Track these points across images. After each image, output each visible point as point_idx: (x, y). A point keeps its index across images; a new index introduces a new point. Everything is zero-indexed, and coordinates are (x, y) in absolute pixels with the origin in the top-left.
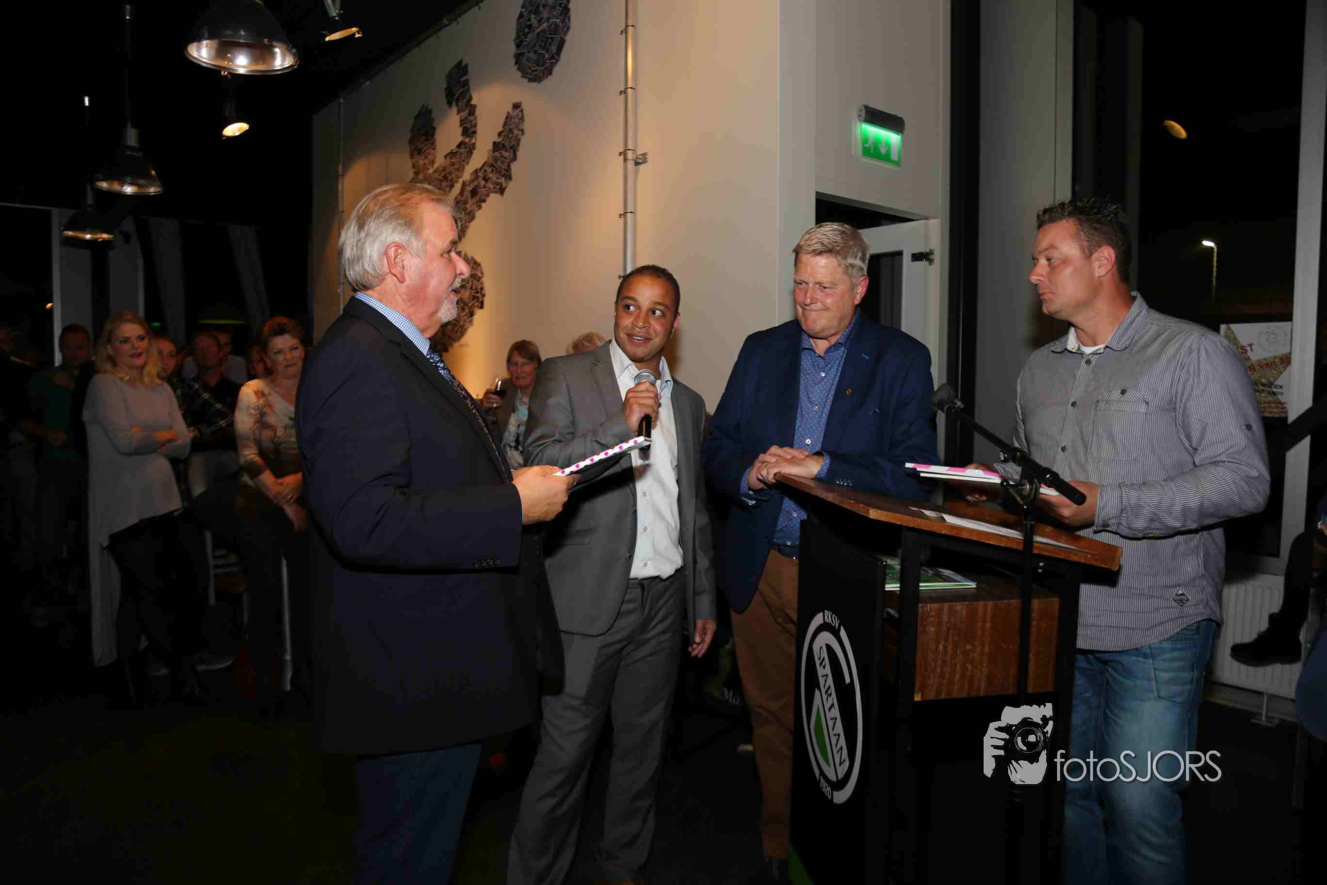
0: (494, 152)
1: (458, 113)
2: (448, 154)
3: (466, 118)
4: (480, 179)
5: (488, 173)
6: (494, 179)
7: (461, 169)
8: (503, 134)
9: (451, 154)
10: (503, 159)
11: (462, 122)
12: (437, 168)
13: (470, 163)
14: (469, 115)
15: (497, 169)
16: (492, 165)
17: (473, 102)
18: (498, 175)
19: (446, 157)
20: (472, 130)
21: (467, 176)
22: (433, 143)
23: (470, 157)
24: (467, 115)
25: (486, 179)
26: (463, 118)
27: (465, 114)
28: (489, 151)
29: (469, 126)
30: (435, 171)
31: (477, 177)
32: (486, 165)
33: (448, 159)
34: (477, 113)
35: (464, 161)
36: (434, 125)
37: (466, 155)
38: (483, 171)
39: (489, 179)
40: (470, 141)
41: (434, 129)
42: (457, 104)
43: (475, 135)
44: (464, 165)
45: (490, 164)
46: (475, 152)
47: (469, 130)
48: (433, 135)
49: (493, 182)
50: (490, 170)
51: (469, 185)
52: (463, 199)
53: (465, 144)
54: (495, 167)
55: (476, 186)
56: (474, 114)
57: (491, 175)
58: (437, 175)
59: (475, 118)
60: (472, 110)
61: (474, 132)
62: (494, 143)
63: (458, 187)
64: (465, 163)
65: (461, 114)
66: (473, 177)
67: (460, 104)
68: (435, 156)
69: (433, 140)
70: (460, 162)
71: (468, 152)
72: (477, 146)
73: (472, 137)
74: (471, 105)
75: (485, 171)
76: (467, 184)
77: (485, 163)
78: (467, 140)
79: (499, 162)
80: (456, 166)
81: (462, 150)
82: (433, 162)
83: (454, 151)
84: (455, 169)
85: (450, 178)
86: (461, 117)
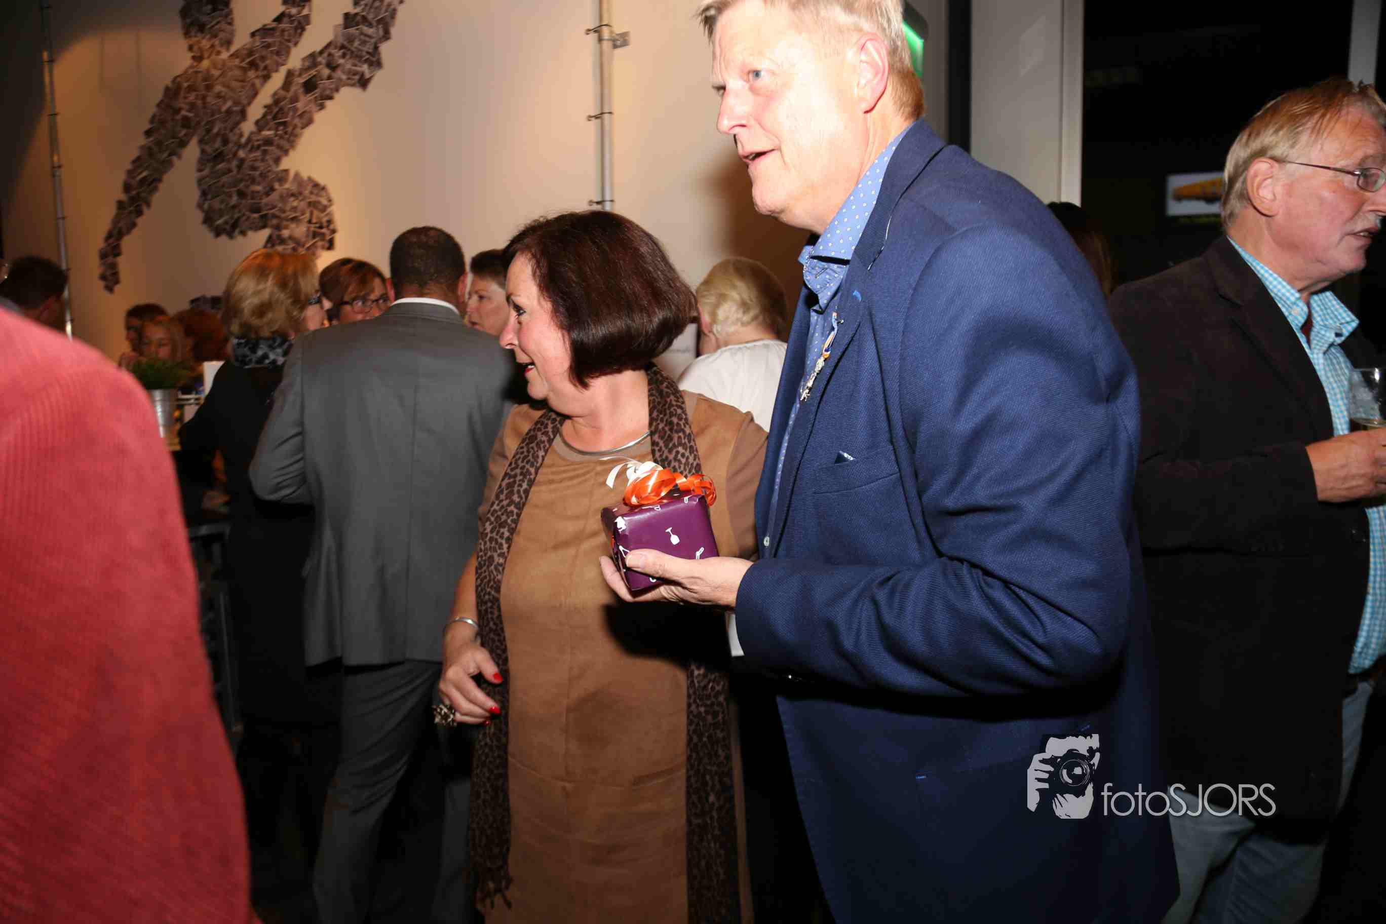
0: (344, 27)
2: (258, 31)
4: (321, 67)
5: (336, 57)
6: (349, 65)
7: (283, 53)
9: (264, 31)
10: (363, 37)
13: (301, 44)
15: (352, 52)
16: (343, 47)
18: (352, 60)
19: (253, 34)
21: (295, 60)
22: (229, 13)
23: (301, 35)
25: (333, 66)
28: (335, 27)
30: (234, 56)
31: (314, 64)
32: (332, 47)
33: (257, 38)
35: (288, 41)
37: (292, 32)
38: (326, 54)
39: (338, 66)
40: (299, 12)
43: (307, 3)
44: (289, 47)
45: (339, 45)
46: (307, 27)
49: (346, 71)
50: (340, 53)
51: (301, 75)
53: (290, 16)
54: (348, 49)
55: (315, 76)
57: (341, 61)
58: (237, 62)
62: (346, 16)
63: (277, 81)
64: (292, 44)
66: (307, 63)
68: (232, 34)
69: (227, 10)
70: (281, 43)
71: (295, 29)
73: (303, 7)
75: (330, 55)
76: (297, 73)
77: (330, 44)
78: (294, 10)
79: (357, 42)
81: (285, 25)
83: (269, 27)
84: (273, 51)
85: (263, 65)
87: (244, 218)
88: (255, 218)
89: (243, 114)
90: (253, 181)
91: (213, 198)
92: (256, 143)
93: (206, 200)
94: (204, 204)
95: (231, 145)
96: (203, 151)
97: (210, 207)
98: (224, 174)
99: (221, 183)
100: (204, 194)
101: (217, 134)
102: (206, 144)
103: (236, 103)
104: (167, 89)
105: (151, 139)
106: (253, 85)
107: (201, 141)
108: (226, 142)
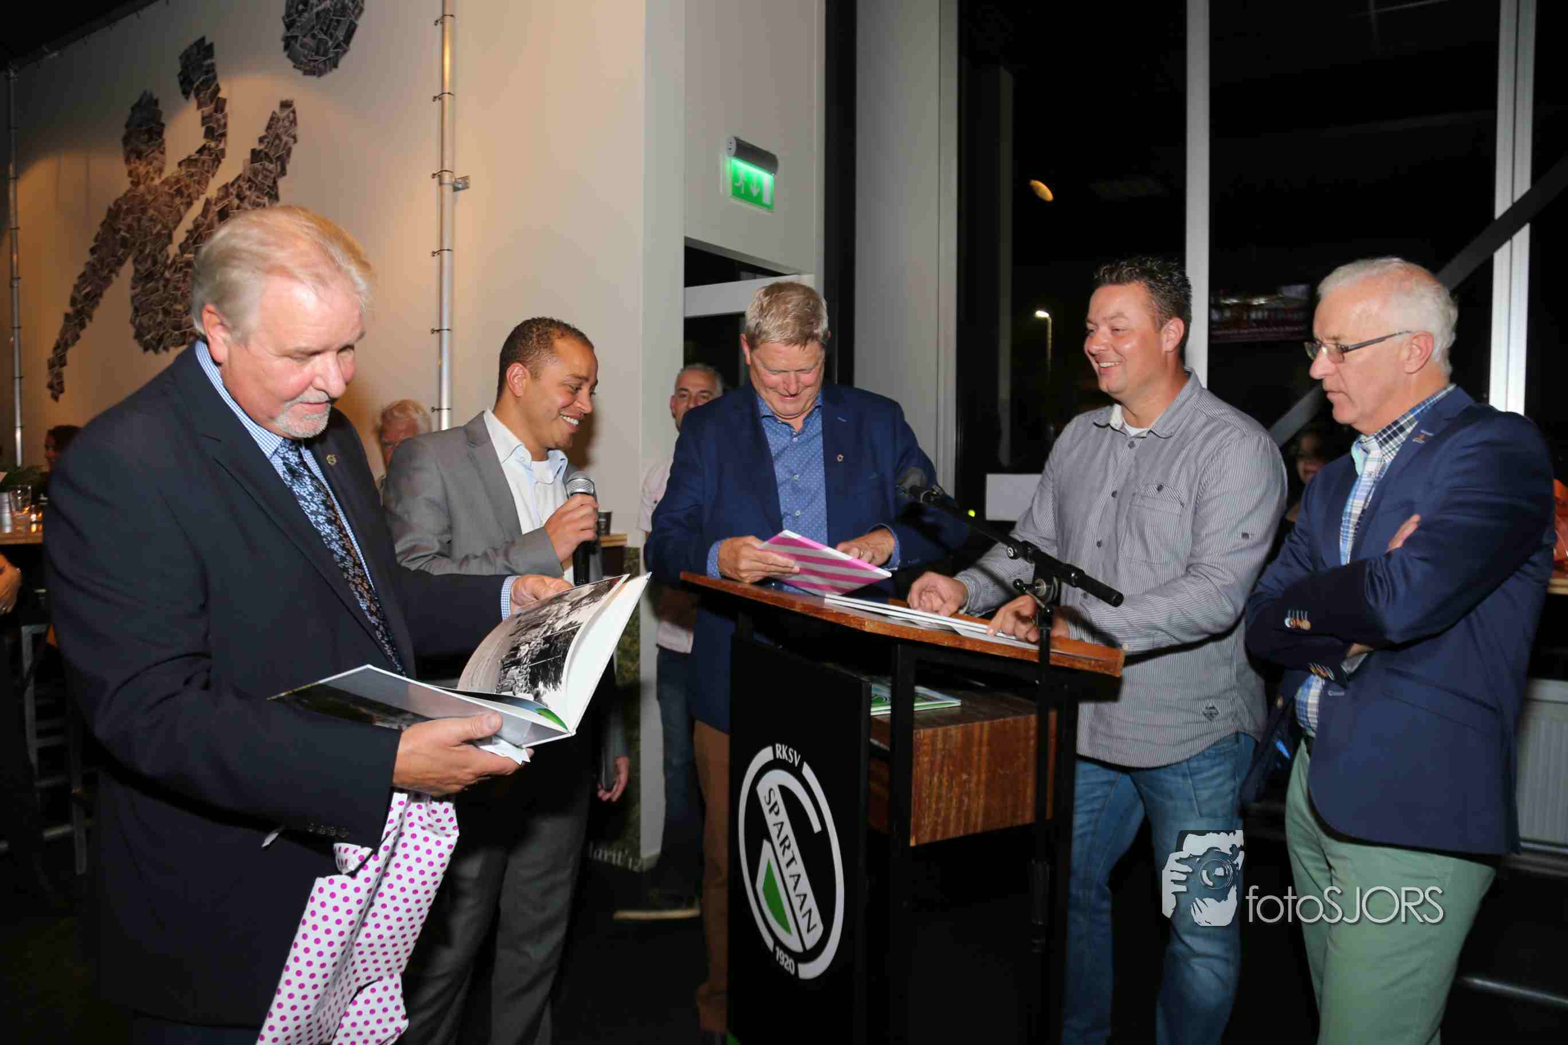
0: (252, 163)
1: (199, 107)
2: (184, 161)
3: (210, 116)
4: (231, 197)
5: (244, 189)
6: (254, 198)
7: (203, 182)
8: (266, 140)
9: (189, 162)
10: (264, 172)
11: (205, 120)
12: (167, 179)
13: (215, 177)
14: (216, 111)
15: (256, 186)
16: (249, 180)
17: (222, 95)
18: (256, 193)
19: (180, 164)
20: (221, 131)
21: (212, 190)
22: (162, 143)
23: (217, 167)
24: (212, 111)
25: (241, 198)
26: (206, 114)
27: (208, 109)
28: (244, 161)
29: (215, 126)
30: (164, 183)
31: (227, 195)
32: (241, 179)
33: (183, 167)
34: (227, 109)
35: (208, 172)
36: (163, 121)
37: (211, 164)
38: (236, 186)
39: (245, 197)
40: (217, 146)
41: (163, 125)
42: (197, 96)
43: (223, 139)
44: (207, 177)
45: (247, 178)
46: (223, 160)
47: (214, 130)
48: (160, 134)
49: (252, 201)
50: (247, 186)
51: (216, 204)
52: (206, 222)
53: (210, 149)
54: (254, 183)
55: (227, 205)
56: (222, 110)
57: (248, 193)
58: (166, 188)
59: (225, 117)
60: (220, 106)
61: (224, 135)
62: (253, 152)
63: (197, 208)
64: (210, 175)
65: (204, 109)
66: (221, 194)
67: (201, 95)
68: (163, 163)
69: (160, 140)
70: (202, 174)
71: (214, 161)
72: (228, 152)
73: (220, 141)
74: (219, 98)
75: (239, 186)
76: (213, 202)
77: (240, 176)
78: (213, 144)
79: (260, 177)
80: (196, 178)
81: (205, 157)
82: (161, 170)
83: (193, 158)
84: (194, 181)
85: (186, 193)
86: (203, 112)
87: (168, 334)
88: (176, 335)
89: (170, 237)
90: (176, 300)
91: (143, 315)
92: (179, 265)
93: (137, 316)
94: (135, 319)
95: (159, 265)
96: (137, 271)
97: (140, 323)
98: (152, 293)
99: (149, 301)
100: (136, 310)
101: (149, 254)
102: (140, 263)
103: (165, 227)
104: (110, 210)
105: (95, 256)
106: (179, 211)
107: (135, 261)
108: (155, 262)
